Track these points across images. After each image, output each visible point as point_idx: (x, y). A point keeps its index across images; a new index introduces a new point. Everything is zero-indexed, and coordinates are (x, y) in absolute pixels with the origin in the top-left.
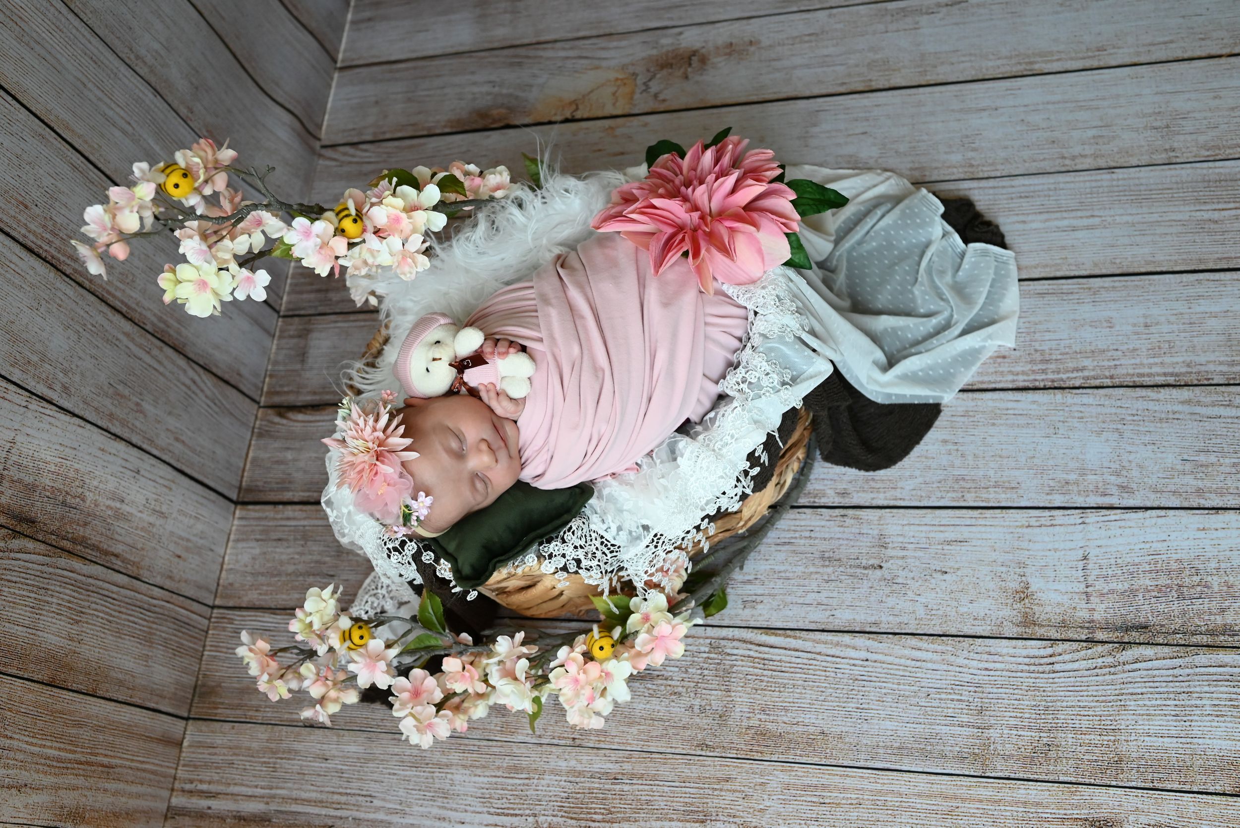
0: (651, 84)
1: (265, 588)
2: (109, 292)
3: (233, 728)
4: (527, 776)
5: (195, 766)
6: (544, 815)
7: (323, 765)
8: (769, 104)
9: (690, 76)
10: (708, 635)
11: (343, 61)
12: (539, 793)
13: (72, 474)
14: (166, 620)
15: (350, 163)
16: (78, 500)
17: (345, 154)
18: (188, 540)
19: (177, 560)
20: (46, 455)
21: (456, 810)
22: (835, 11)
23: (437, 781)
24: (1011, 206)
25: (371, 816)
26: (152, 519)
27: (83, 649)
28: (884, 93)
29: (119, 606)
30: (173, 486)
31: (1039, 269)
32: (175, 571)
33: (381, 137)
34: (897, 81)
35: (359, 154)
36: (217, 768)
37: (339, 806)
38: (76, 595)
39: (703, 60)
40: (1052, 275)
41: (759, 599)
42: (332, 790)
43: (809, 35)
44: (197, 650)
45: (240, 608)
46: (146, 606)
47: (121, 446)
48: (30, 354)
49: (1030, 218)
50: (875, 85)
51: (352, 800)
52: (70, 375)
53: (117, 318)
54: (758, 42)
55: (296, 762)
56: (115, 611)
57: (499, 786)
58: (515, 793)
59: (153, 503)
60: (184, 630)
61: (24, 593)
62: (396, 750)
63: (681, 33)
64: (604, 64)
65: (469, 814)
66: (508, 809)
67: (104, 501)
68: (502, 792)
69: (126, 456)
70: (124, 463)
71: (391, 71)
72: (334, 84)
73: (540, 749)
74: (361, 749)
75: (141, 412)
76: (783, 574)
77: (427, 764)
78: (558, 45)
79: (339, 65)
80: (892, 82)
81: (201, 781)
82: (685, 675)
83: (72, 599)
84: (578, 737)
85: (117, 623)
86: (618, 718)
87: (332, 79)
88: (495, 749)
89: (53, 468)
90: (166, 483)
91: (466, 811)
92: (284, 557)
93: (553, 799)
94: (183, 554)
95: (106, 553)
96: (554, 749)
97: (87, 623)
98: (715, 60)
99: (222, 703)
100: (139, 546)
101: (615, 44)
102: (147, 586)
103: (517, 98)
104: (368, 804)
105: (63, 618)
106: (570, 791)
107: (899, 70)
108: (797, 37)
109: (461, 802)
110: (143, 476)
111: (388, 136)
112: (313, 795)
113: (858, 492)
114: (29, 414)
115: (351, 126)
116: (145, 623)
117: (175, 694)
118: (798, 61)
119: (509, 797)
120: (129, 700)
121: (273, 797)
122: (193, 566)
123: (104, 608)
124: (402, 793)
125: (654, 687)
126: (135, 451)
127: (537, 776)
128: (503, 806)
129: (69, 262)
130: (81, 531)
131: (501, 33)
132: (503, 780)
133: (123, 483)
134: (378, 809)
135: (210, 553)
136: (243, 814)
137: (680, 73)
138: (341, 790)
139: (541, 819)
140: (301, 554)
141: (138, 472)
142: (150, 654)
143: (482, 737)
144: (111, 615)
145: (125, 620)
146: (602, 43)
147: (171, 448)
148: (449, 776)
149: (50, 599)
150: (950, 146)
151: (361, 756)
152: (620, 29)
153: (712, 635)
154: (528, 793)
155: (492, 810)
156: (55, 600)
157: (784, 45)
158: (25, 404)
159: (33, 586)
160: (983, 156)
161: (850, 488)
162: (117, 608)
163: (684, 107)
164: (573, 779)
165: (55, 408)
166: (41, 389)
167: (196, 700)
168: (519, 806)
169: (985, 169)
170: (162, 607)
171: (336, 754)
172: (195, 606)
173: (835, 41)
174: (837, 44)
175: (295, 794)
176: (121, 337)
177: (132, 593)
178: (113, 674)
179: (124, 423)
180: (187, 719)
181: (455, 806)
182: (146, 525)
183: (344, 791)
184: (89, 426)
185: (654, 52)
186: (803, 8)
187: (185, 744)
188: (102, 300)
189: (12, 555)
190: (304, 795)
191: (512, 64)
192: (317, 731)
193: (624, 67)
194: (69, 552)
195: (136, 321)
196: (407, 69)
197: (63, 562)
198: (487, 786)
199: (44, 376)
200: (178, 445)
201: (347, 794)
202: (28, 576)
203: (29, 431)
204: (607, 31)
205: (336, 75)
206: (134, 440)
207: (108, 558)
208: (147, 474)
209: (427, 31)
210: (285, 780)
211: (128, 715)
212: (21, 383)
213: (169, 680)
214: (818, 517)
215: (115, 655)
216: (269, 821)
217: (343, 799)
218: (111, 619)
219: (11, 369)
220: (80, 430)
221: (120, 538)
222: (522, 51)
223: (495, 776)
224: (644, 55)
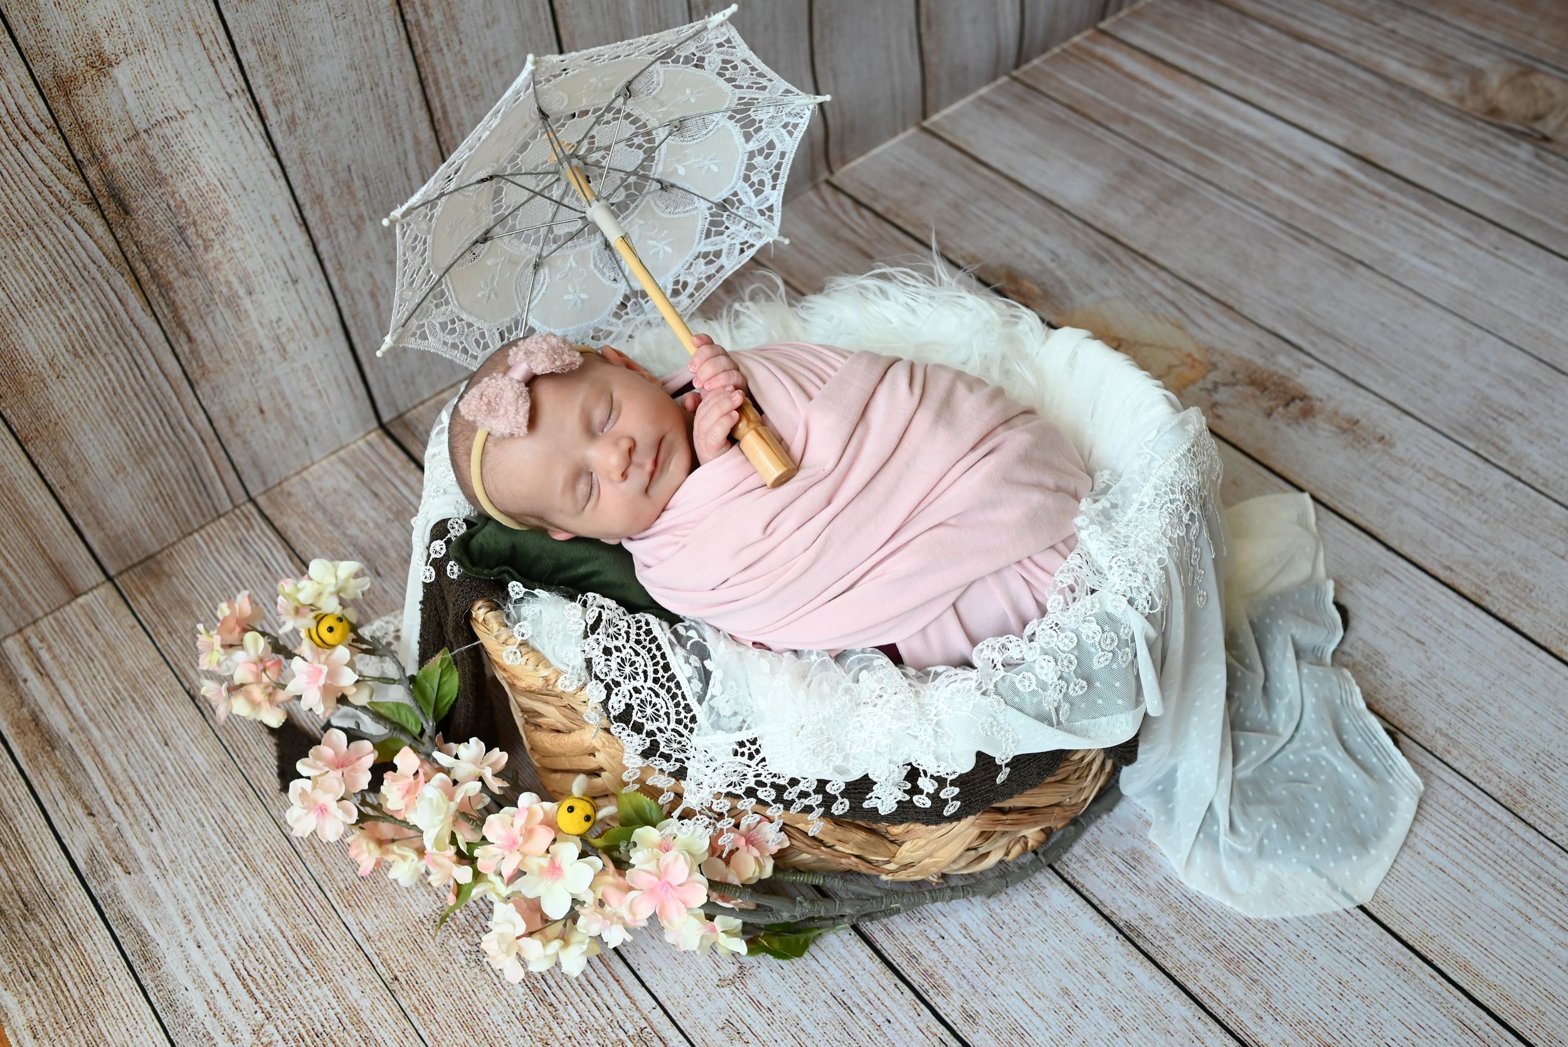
0: (1222, 389)
1: (312, 526)
2: (436, 82)
3: (133, 627)
4: (309, 966)
5: (63, 629)
6: (276, 1027)
7: (157, 746)
8: (1336, 518)
9: (1275, 415)
10: (650, 1016)
11: (934, 124)
12: (300, 997)
13: (217, 210)
14: (182, 457)
15: (836, 216)
16: (200, 242)
17: (841, 206)
18: (288, 406)
19: (256, 411)
20: (208, 166)
21: (209, 925)
22: (1520, 485)
23: (228, 875)
24: (1529, 884)
25: (135, 844)
26: (267, 345)
27: (56, 387)
28: (1490, 620)
29: (143, 389)
30: (323, 334)
31: (1492, 993)
32: (242, 421)
33: (891, 217)
34: (1523, 621)
35: (853, 215)
36: (76, 650)
37: (121, 802)
38: (102, 328)
39: (1307, 413)
40: (1503, 1017)
41: (748, 1036)
42: (136, 779)
43: (1461, 485)
44: (188, 521)
45: (271, 524)
46: (174, 421)
47: (301, 238)
48: (284, 50)
49: (1542, 921)
50: (1487, 602)
51: (140, 809)
52: (312, 115)
53: (421, 115)
54: (1392, 445)
55: (140, 717)
56: (132, 388)
57: (273, 947)
58: (278, 970)
59: (284, 329)
60: (193, 486)
61: (44, 267)
62: (231, 803)
63: (1310, 367)
64: (1192, 329)
65: (215, 943)
66: (254, 980)
67: (228, 271)
68: (269, 956)
69: (296, 253)
70: (287, 258)
71: (968, 167)
72: (902, 136)
73: (353, 951)
74: (204, 767)
75: (357, 228)
76: (803, 1037)
77: (240, 848)
78: (1163, 275)
79: (926, 124)
80: (1513, 615)
81: (50, 649)
82: (577, 1035)
83: (93, 328)
84: (402, 980)
85: (122, 402)
86: (462, 1005)
87: (904, 129)
88: (314, 904)
89: (202, 183)
90: (317, 324)
91: (216, 937)
92: (361, 515)
93: (304, 1020)
94: (269, 414)
95: (181, 324)
96: (366, 966)
97: (87, 367)
98: (1321, 424)
99: (152, 595)
100: (227, 356)
101: (1225, 320)
102: (196, 402)
103: (1065, 288)
104: (147, 829)
105: (63, 334)
106: (328, 1030)
107: (1537, 610)
108: (1442, 475)
109: (223, 922)
110: (297, 291)
111: (899, 222)
112: (115, 767)
113: (989, 1032)
114: (227, 106)
115: (874, 185)
116: (155, 435)
117: (119, 539)
118: (1417, 499)
119: (269, 969)
120: (57, 488)
121: (83, 729)
122: (268, 436)
123: (121, 373)
124: (186, 851)
125: (534, 1013)
126: (311, 259)
127: (318, 977)
128: (252, 972)
129: (419, 9)
130: (173, 275)
131: (1116, 218)
132: (285, 944)
133: (267, 275)
134: (148, 844)
135: (302, 444)
136: (42, 717)
137: (1266, 403)
138: (142, 788)
139: (270, 1028)
140: (378, 526)
141: (295, 282)
142: (129, 470)
143: (317, 878)
144: (123, 388)
145: (135, 409)
146: (1212, 308)
147: (357, 296)
148: (244, 883)
149: (67, 302)
150: (1517, 748)
151: (197, 773)
152: (1246, 311)
153: (655, 1023)
154: (290, 985)
155: (239, 965)
156: (72, 308)
157: (1419, 471)
158: (231, 91)
159: (61, 270)
160: (1550, 795)
161: (985, 1018)
162: (137, 388)
163: (1234, 441)
164: (345, 1020)
165: (261, 128)
166: (264, 96)
167: (138, 569)
168: (266, 990)
169: (1537, 811)
170: (191, 440)
171: (181, 749)
172: (231, 477)
173: (1485, 516)
174: (1486, 522)
175: (104, 748)
176: (408, 136)
177: (171, 393)
178: (65, 445)
179: (326, 218)
180: (110, 579)
181: (213, 920)
182: (255, 343)
183: (143, 792)
184: (283, 182)
185: (1260, 362)
186: (1481, 452)
187: (81, 600)
188: (421, 81)
189: (68, 218)
190: (109, 758)
191: (1094, 255)
192: (192, 708)
193: (1210, 349)
194: (138, 280)
195: (442, 139)
196: (985, 177)
197: (122, 283)
198: (264, 934)
199: (280, 86)
200: (368, 299)
201: (142, 798)
202: (65, 256)
203: (211, 122)
204: (1231, 302)
205: (912, 131)
206: (322, 247)
207: (177, 331)
208: (303, 294)
209: (1044, 159)
210: (112, 725)
211: (39, 500)
212: (246, 67)
213: (125, 517)
214: (913, 1013)
215: (88, 431)
216: (53, 749)
217: (134, 799)
218: (120, 391)
219: (249, 44)
220: (268, 176)
221: (211, 325)
222: (1118, 251)
223: (282, 932)
224: (1245, 355)
